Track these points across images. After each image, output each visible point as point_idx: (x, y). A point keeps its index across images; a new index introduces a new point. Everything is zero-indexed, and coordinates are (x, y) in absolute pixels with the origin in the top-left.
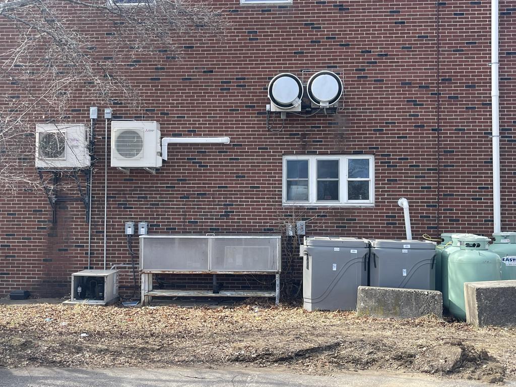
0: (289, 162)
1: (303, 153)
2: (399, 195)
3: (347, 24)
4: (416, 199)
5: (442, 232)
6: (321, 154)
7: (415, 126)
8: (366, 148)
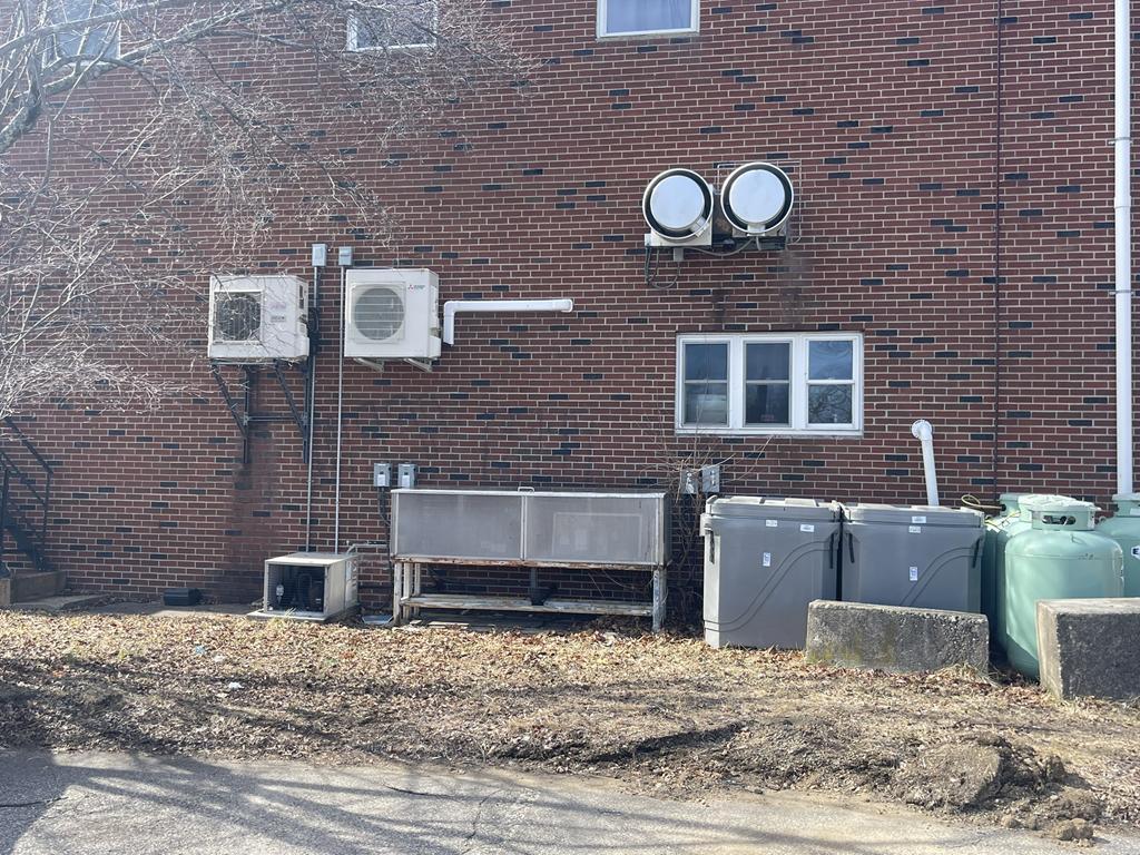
0: (689, 347)
1: (717, 330)
2: (915, 414)
3: (809, 69)
4: (949, 422)
5: (1004, 490)
6: (753, 330)
7: (949, 273)
8: (847, 319)
